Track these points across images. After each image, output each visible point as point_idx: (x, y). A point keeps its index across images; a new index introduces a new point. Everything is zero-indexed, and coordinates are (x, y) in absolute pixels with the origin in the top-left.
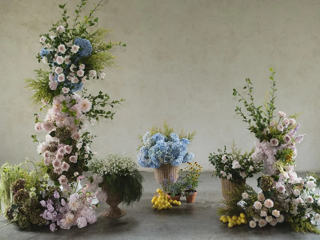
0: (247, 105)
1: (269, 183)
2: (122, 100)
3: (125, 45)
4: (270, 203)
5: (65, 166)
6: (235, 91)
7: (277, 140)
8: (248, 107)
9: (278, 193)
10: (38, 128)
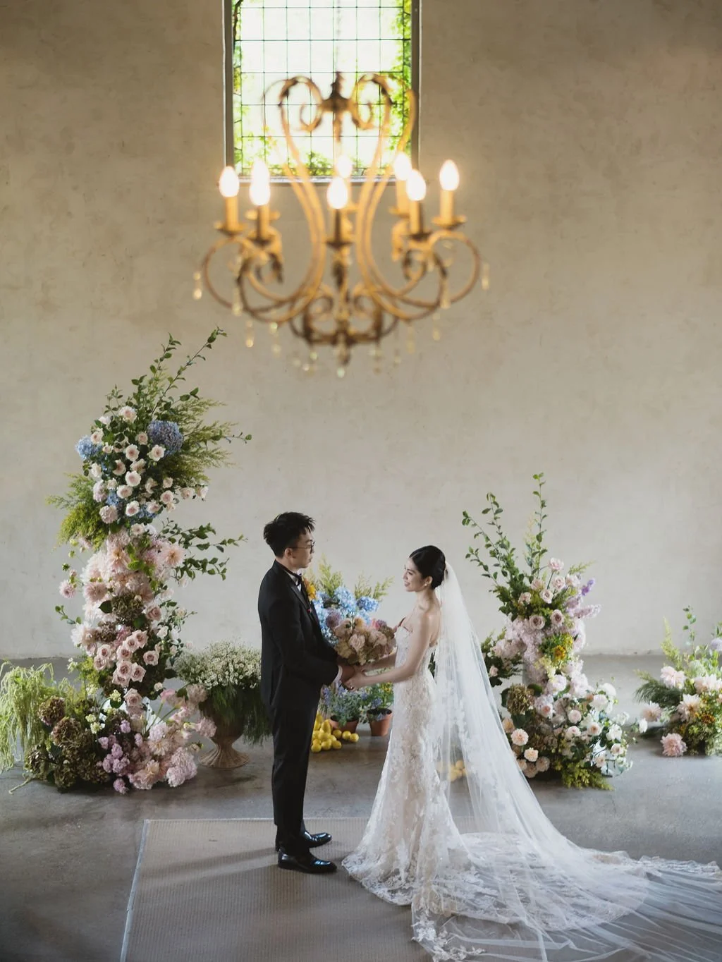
0: (489, 546)
1: (522, 700)
2: (240, 538)
3: (249, 438)
4: (521, 738)
5: (138, 672)
6: (467, 517)
7: (541, 618)
8: (492, 548)
9: (541, 717)
10: (67, 592)
